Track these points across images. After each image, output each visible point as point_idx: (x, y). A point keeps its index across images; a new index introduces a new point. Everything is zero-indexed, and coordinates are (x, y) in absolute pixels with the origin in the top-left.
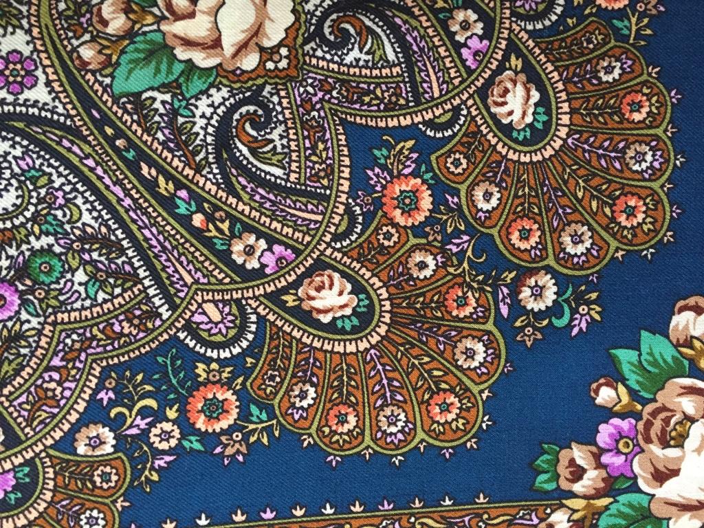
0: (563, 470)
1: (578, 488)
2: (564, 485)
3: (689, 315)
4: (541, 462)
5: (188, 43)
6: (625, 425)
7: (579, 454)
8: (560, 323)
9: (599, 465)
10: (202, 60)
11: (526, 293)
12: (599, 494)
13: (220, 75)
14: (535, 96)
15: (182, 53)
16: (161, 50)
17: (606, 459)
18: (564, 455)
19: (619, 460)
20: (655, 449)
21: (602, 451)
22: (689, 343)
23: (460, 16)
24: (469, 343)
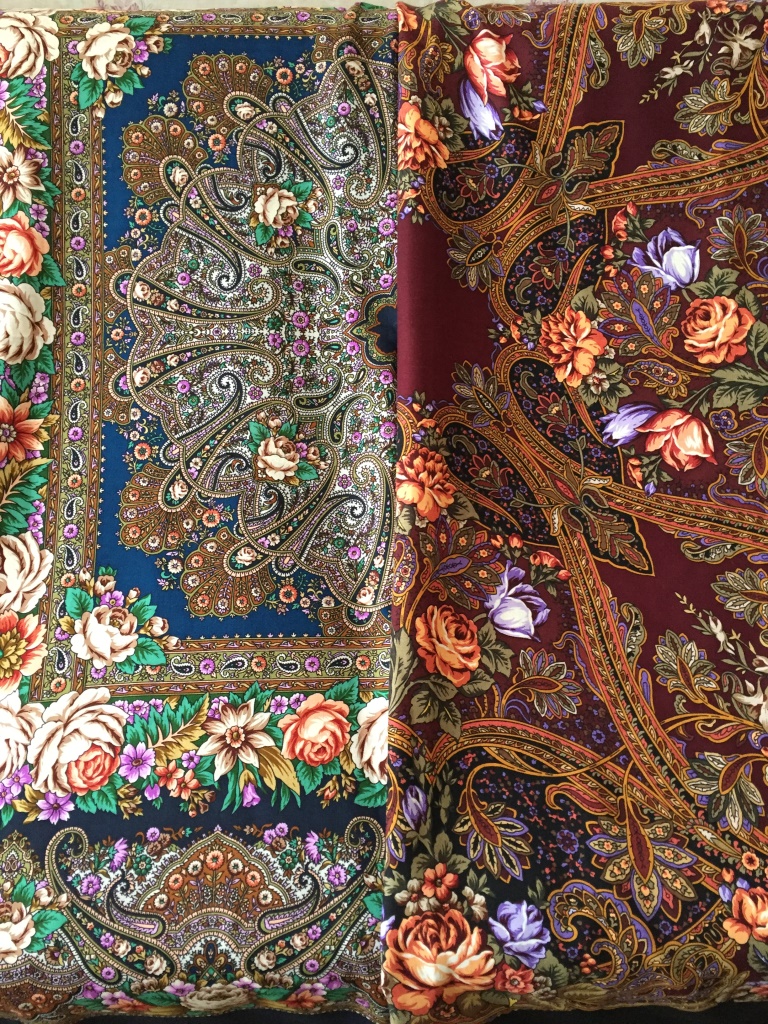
0: (106, 577)
1: (98, 583)
2: (100, 578)
3: (161, 624)
4: (110, 569)
5: (266, 445)
6: (121, 602)
7: (111, 584)
8: (163, 575)
9: (106, 592)
10: (261, 450)
11: (175, 562)
12: (95, 591)
13: (256, 455)
14: (247, 564)
15: (263, 443)
16: (264, 437)
17: (108, 594)
18: (112, 578)
19: (107, 600)
20: (110, 614)
21: (112, 593)
22: (151, 625)
23: (277, 538)
24: (158, 541)
